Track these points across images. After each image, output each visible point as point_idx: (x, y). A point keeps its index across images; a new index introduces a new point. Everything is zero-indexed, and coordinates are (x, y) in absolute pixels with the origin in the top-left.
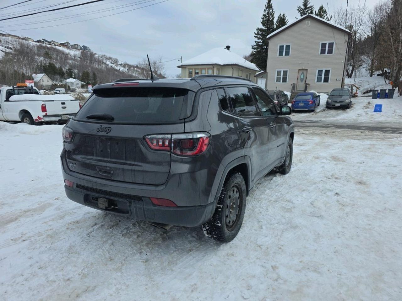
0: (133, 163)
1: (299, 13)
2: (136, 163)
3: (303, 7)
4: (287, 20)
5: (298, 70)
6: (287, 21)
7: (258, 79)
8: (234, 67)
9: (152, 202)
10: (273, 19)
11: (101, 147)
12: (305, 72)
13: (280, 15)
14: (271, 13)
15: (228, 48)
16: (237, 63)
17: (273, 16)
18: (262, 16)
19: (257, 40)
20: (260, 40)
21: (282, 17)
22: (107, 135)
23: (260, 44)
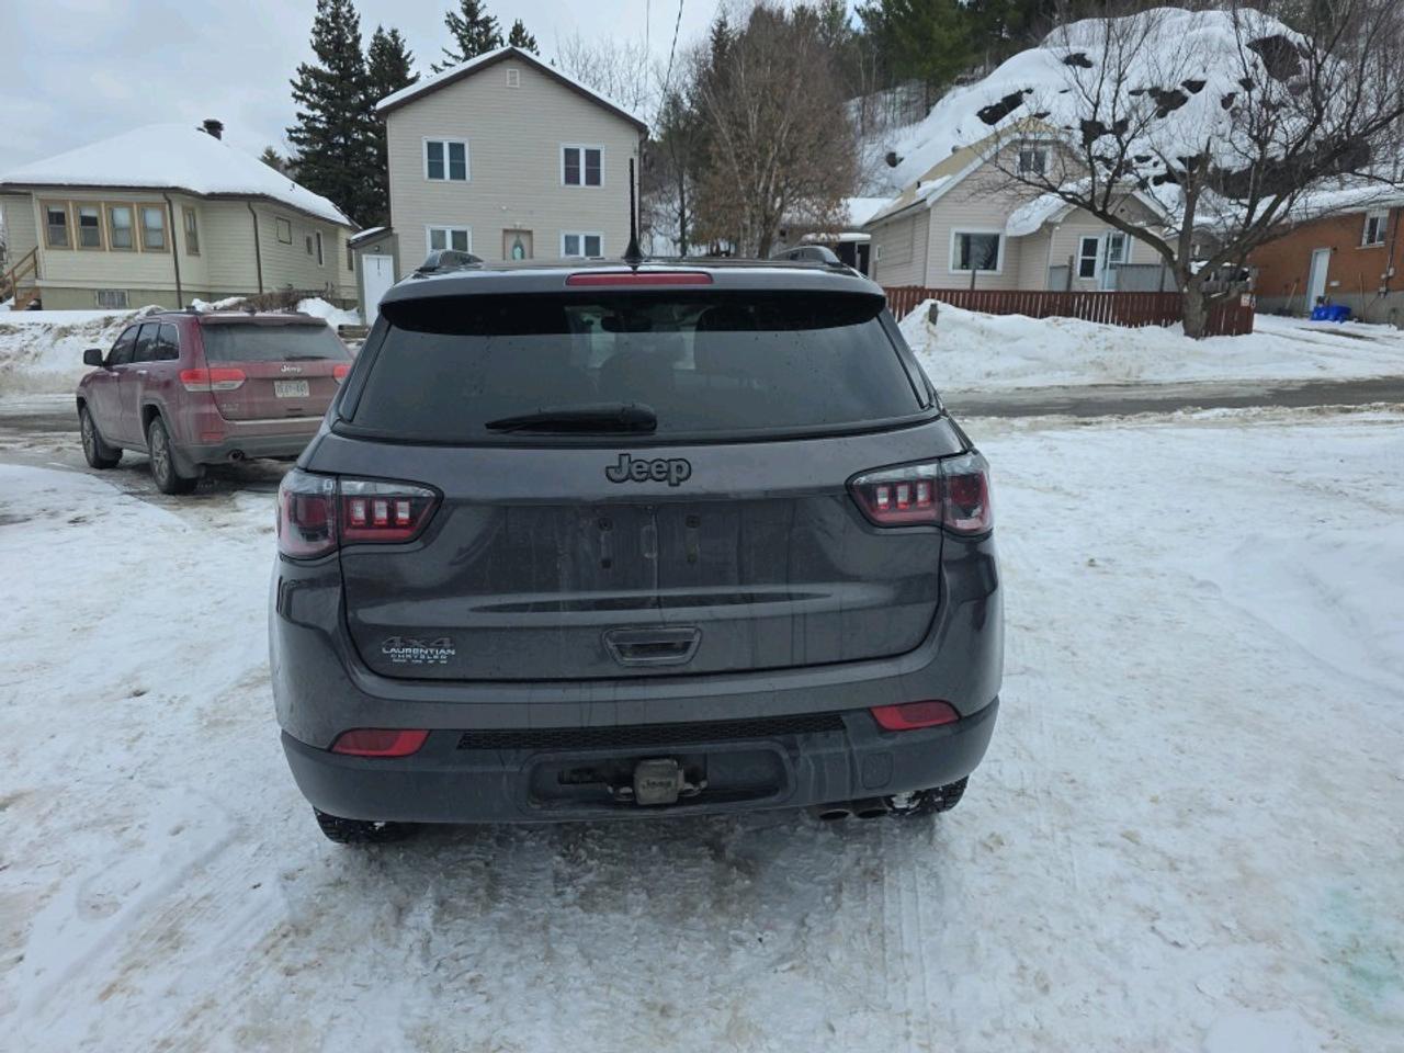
0: (782, 589)
1: (455, 35)
2: (794, 589)
3: (464, 18)
4: (410, 53)
5: (501, 232)
6: (408, 56)
7: (364, 256)
8: (256, 206)
9: (878, 725)
10: (357, 39)
11: (603, 547)
12: (524, 240)
13: (380, 30)
14: (347, 20)
15: (214, 128)
16: (267, 192)
17: (355, 32)
18: (313, 24)
19: (303, 108)
20: (318, 113)
21: (389, 38)
22: (676, 491)
23: (318, 125)
